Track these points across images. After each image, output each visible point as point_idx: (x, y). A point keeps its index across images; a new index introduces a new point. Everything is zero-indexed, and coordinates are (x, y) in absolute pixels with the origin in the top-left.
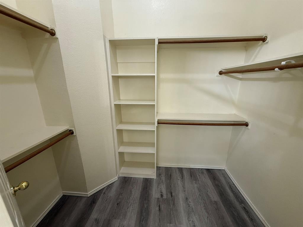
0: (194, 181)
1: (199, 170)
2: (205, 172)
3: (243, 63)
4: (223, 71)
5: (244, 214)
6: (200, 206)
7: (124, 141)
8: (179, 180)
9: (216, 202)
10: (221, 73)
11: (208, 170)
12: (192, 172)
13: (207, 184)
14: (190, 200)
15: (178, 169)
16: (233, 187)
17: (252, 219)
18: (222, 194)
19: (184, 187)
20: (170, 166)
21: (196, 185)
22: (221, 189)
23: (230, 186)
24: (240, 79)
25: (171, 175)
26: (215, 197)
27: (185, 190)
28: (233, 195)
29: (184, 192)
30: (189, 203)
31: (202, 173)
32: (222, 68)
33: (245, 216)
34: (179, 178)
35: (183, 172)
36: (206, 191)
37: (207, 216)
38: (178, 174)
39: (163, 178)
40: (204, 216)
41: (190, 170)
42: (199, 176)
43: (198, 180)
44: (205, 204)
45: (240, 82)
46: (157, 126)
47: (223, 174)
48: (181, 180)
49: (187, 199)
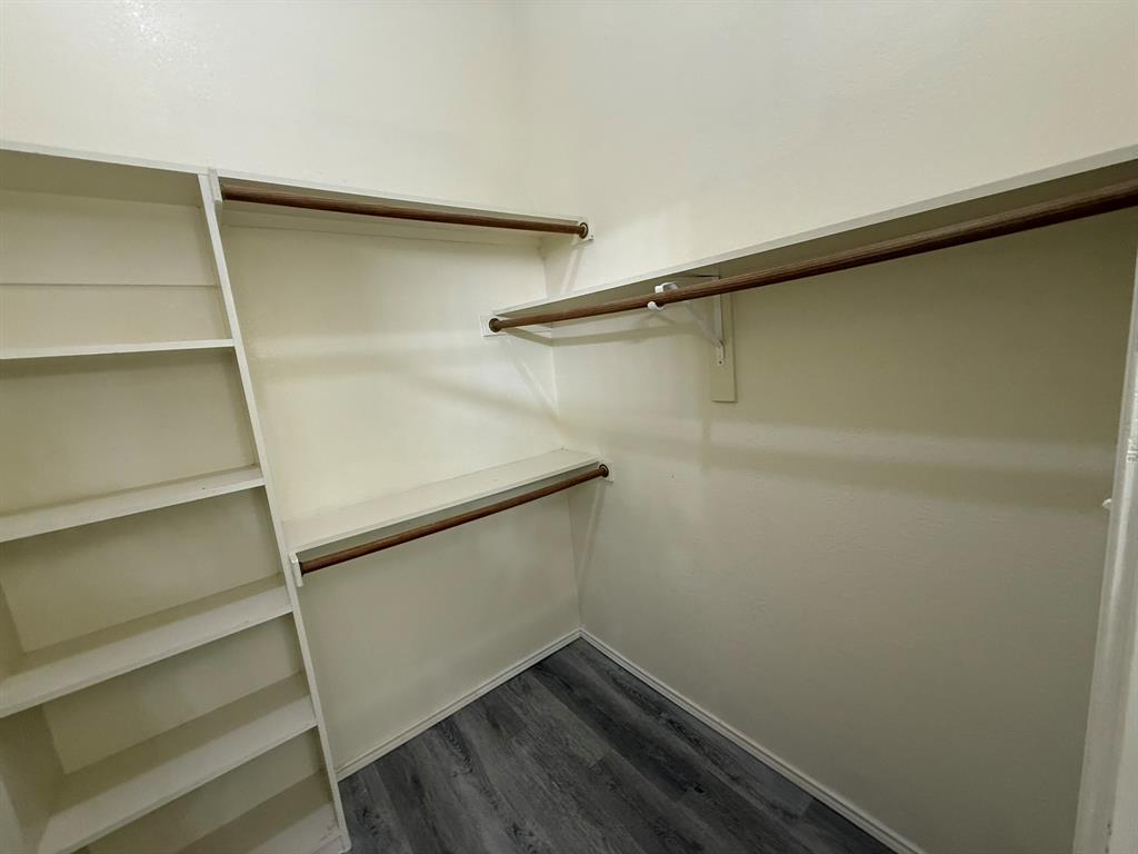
0: (513, 740)
1: (512, 683)
2: (533, 680)
3: (545, 296)
4: (501, 319)
5: (678, 740)
6: (565, 818)
7: (67, 771)
8: (461, 778)
9: (603, 764)
10: (496, 326)
11: (540, 668)
12: (492, 709)
13: (555, 720)
14: (529, 826)
15: (435, 732)
16: (621, 677)
17: (697, 742)
18: (606, 721)
19: (487, 792)
20: (399, 743)
21: (524, 751)
22: (599, 707)
23: (614, 680)
24: (551, 342)
25: (416, 781)
26: (593, 746)
27: (494, 798)
28: (633, 705)
29: (495, 813)
30: (531, 840)
31: (526, 688)
32: (495, 309)
33: (681, 746)
34: (456, 768)
35: (462, 729)
36: (560, 746)
37: (600, 834)
38: (446, 753)
39: (387, 816)
40: (592, 843)
41: (483, 704)
42: (521, 706)
43: (526, 725)
44: (581, 799)
45: (550, 351)
46: (300, 584)
47: (582, 654)
48: (468, 770)
49: (516, 829)
